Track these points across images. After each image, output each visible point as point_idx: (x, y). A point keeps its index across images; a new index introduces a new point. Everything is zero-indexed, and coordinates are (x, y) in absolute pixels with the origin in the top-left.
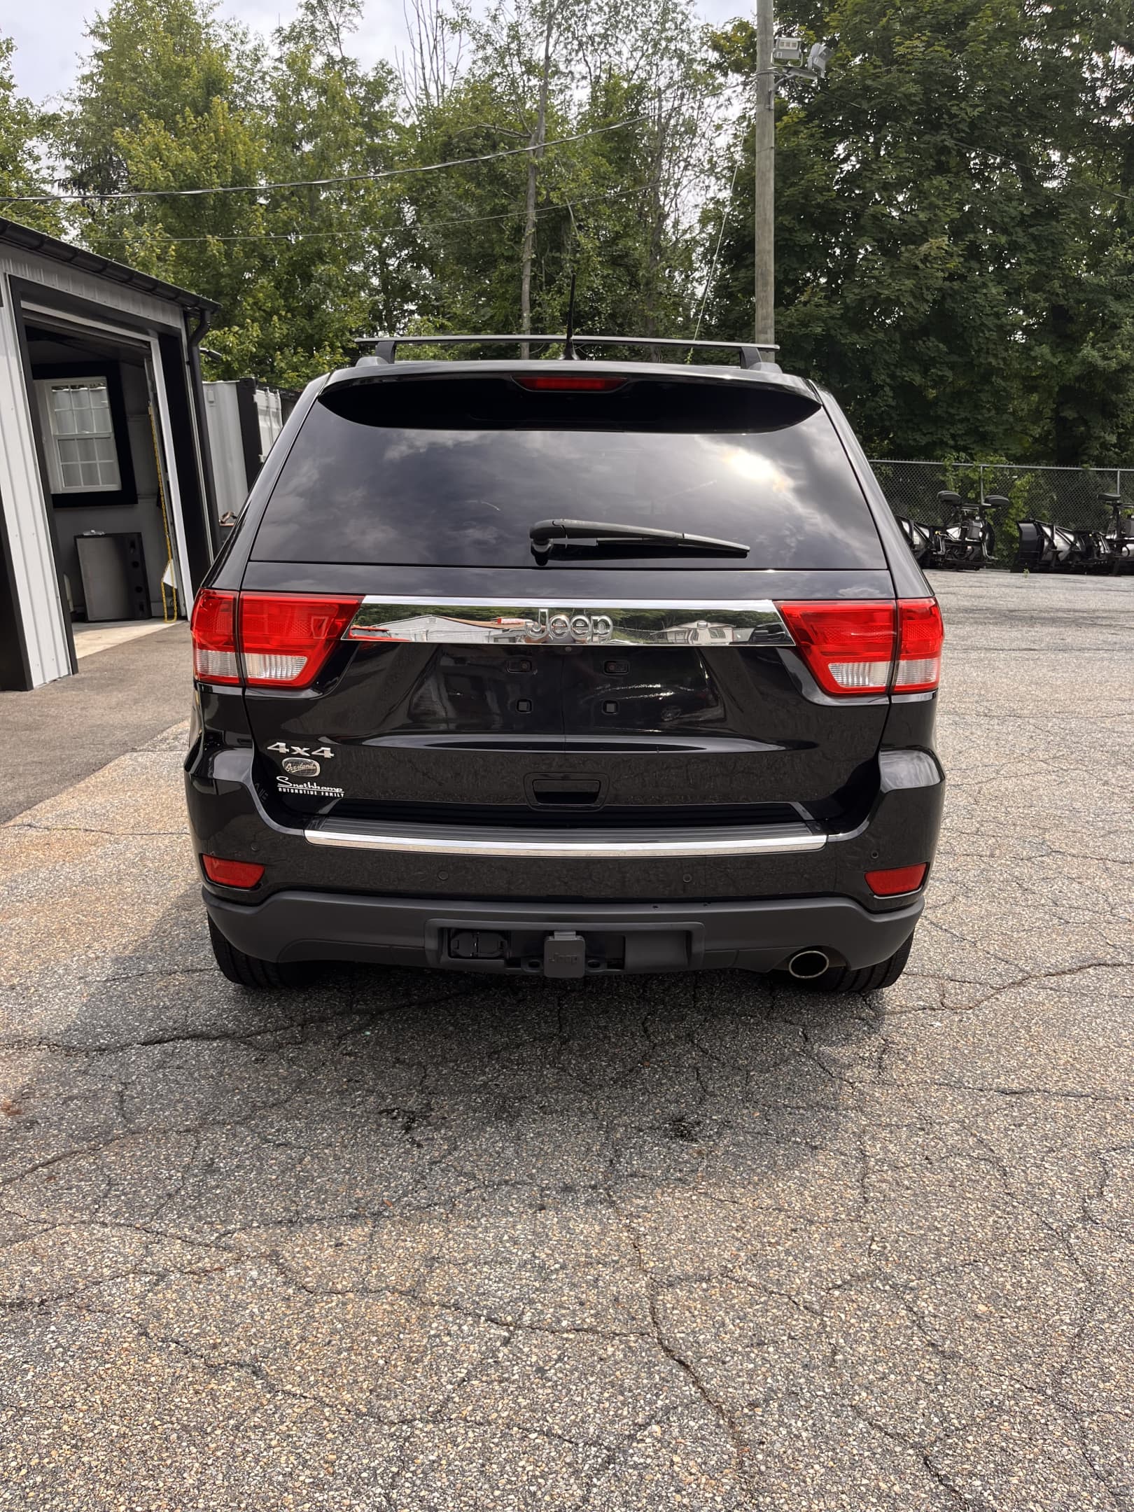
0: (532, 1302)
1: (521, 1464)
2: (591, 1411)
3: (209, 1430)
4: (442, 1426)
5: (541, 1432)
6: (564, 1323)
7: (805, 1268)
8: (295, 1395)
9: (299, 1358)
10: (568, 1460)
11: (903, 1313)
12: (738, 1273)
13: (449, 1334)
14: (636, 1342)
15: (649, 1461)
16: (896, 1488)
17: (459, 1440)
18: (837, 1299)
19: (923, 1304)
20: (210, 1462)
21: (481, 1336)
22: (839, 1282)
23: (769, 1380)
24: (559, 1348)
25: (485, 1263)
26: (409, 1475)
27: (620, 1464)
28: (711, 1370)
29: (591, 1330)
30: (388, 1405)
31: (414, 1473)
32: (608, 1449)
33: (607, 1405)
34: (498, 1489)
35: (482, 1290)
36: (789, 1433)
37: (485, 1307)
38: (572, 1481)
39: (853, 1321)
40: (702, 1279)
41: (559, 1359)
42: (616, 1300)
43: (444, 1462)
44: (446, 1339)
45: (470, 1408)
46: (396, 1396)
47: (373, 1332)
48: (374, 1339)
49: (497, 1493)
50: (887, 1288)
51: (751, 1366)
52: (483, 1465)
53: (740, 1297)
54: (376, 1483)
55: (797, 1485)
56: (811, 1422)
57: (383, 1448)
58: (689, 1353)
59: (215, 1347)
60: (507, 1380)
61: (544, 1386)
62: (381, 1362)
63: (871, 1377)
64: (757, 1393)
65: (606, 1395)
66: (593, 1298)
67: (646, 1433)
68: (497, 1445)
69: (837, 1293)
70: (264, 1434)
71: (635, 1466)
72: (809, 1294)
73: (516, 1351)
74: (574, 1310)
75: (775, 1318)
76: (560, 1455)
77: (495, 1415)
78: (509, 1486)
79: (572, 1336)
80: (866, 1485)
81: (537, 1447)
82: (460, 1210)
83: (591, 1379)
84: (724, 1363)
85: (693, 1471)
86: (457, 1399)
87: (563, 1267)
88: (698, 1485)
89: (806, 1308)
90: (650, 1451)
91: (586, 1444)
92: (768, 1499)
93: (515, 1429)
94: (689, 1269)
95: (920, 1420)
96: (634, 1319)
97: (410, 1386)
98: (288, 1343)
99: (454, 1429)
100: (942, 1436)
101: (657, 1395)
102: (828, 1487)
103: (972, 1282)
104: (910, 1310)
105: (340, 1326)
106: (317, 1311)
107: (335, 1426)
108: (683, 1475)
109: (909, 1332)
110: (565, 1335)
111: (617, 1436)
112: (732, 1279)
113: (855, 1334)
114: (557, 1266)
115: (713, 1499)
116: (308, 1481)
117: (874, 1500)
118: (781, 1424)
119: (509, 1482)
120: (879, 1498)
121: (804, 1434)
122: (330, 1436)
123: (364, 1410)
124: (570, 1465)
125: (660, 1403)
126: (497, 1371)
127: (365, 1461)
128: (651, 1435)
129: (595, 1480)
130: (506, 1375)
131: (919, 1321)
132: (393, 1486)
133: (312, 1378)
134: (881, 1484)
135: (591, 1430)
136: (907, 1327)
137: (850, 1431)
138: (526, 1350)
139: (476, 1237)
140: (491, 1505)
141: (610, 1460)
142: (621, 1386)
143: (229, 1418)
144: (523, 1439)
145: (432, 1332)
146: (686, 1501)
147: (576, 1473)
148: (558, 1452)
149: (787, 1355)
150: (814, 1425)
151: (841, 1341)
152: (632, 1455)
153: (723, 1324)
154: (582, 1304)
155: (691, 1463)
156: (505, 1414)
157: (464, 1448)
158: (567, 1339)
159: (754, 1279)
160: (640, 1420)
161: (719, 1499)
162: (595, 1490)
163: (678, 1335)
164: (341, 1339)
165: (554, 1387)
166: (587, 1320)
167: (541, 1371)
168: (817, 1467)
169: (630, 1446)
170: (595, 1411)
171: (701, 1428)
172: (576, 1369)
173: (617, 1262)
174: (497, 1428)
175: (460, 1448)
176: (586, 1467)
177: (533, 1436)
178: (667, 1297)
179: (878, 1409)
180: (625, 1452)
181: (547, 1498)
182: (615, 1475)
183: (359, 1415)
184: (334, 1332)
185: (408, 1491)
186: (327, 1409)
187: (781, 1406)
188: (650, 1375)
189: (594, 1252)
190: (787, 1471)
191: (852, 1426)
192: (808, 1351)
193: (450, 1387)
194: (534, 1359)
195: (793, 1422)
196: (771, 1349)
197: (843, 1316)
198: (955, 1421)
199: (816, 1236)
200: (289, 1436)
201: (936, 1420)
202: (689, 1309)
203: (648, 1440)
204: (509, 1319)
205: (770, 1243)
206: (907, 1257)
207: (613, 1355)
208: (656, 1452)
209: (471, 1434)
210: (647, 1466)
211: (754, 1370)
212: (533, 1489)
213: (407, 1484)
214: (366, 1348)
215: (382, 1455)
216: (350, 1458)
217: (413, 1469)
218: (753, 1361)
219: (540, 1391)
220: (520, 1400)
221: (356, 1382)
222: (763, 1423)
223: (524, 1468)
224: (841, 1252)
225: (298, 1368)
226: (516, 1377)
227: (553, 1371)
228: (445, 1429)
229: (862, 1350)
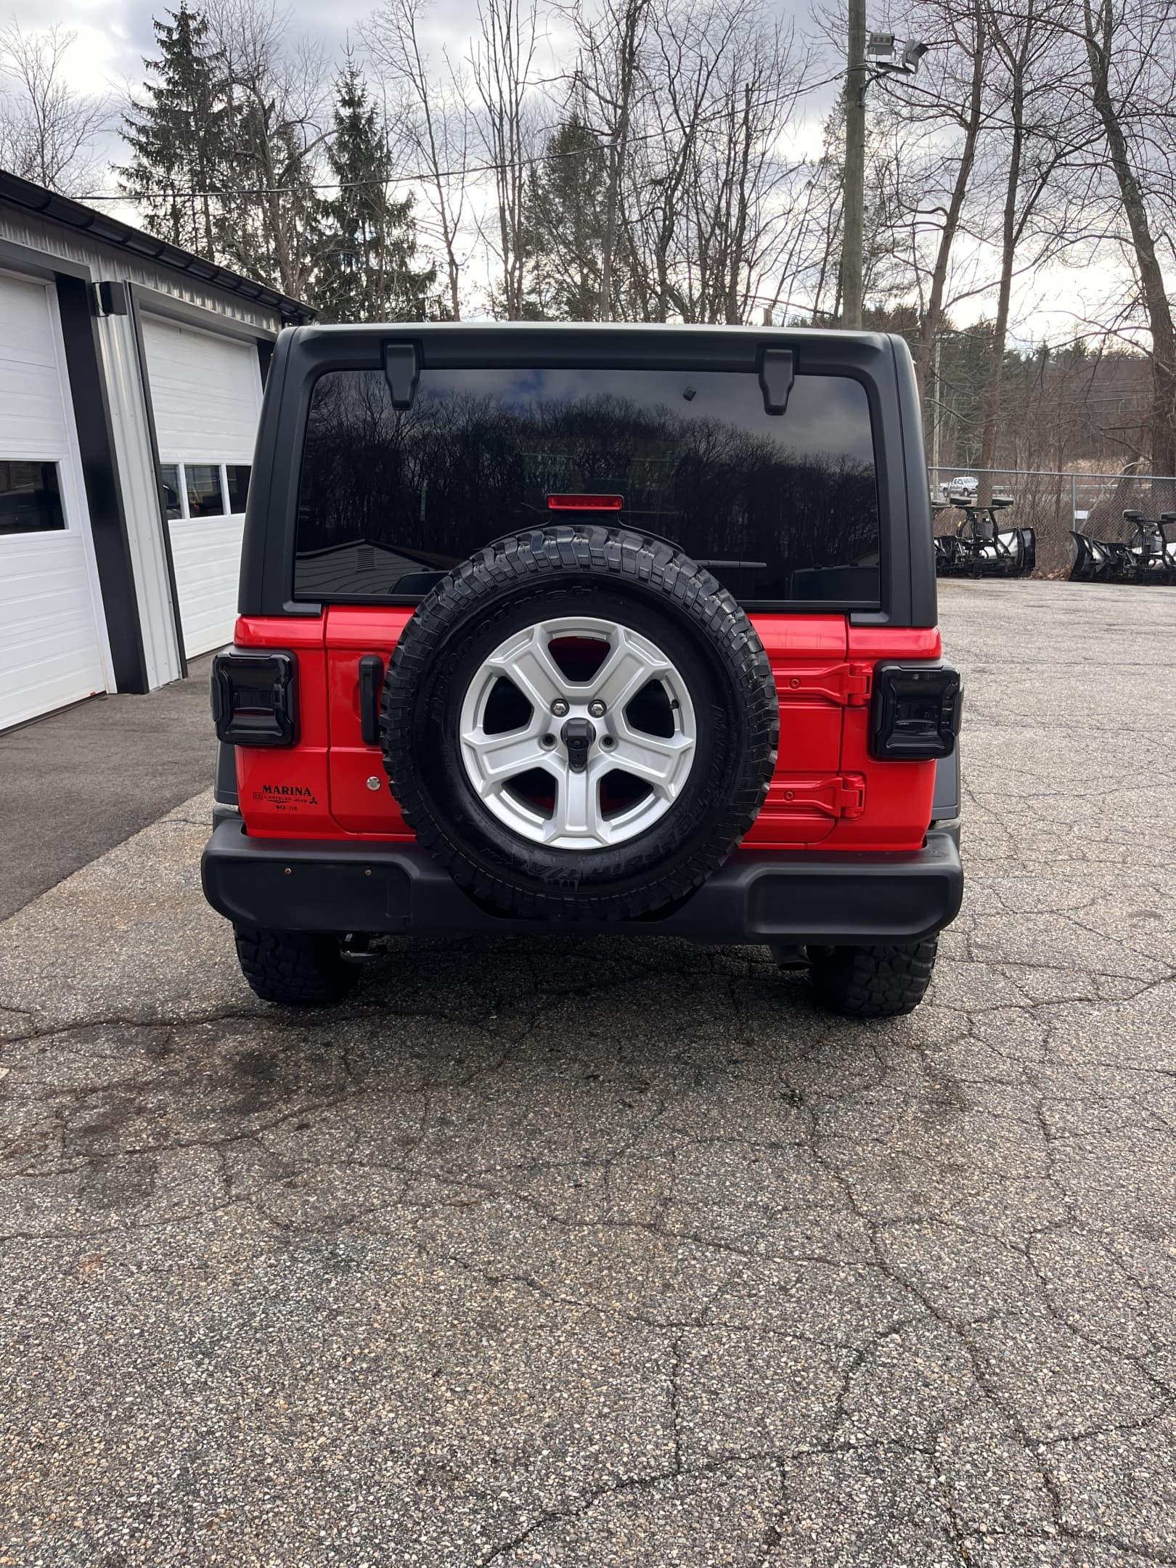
0: (763, 1236)
1: (784, 1360)
2: (835, 1321)
3: (503, 1328)
4: (706, 1329)
5: (795, 1336)
6: (796, 1253)
7: (1006, 1215)
8: (570, 1303)
9: (567, 1275)
10: (824, 1358)
11: (1103, 1253)
12: (945, 1218)
13: (695, 1259)
14: (864, 1269)
15: (895, 1361)
16: (1119, 1388)
17: (724, 1340)
18: (1040, 1240)
19: (1119, 1246)
20: (510, 1353)
21: (724, 1261)
22: (1039, 1227)
23: (990, 1302)
24: (796, 1273)
25: (714, 1203)
26: (686, 1366)
27: (870, 1362)
28: (936, 1293)
29: (819, 1259)
30: (655, 1312)
31: (691, 1364)
32: (857, 1350)
33: (849, 1317)
34: (767, 1378)
35: (716, 1225)
36: (1016, 1344)
37: (722, 1238)
38: (831, 1374)
39: (1057, 1258)
40: (914, 1222)
41: (798, 1281)
42: (839, 1236)
43: (715, 1357)
44: (693, 1262)
45: (728, 1316)
46: (660, 1305)
47: (628, 1256)
48: (629, 1261)
49: (767, 1382)
50: (1085, 1232)
51: (972, 1291)
52: (750, 1360)
53: (952, 1238)
54: (659, 1372)
55: (1029, 1384)
56: (1033, 1336)
57: (659, 1345)
58: (914, 1279)
59: (489, 1262)
60: (755, 1295)
61: (789, 1301)
62: (640, 1278)
63: (1081, 1302)
64: (981, 1311)
65: (846, 1309)
66: (818, 1234)
67: (888, 1339)
68: (758, 1345)
69: (1039, 1236)
70: (551, 1331)
71: (884, 1365)
72: (1014, 1236)
73: (758, 1273)
74: (803, 1243)
75: (985, 1254)
76: (816, 1355)
77: (751, 1322)
78: (776, 1377)
79: (805, 1263)
80: (1091, 1386)
81: (793, 1348)
82: (681, 1161)
83: (831, 1297)
84: (947, 1288)
85: (936, 1370)
86: (714, 1309)
87: (785, 1209)
88: (943, 1382)
89: (1013, 1247)
90: (894, 1353)
91: (836, 1346)
92: (1007, 1395)
93: (772, 1333)
94: (900, 1212)
95: (1131, 1337)
96: (857, 1251)
97: (670, 1297)
98: (553, 1262)
99: (717, 1332)
100: (1152, 1349)
101: (893, 1312)
102: (1058, 1386)
103: (1162, 1229)
104: (1108, 1250)
105: (595, 1250)
106: (572, 1237)
107: (612, 1327)
108: (927, 1373)
109: (1110, 1268)
110: (799, 1263)
111: (864, 1341)
112: (941, 1222)
113: (1061, 1268)
114: (780, 1208)
115: (957, 1392)
116: (600, 1369)
117: (1101, 1398)
118: (1007, 1337)
119: (776, 1373)
120: (1105, 1396)
121: (1029, 1345)
122: (610, 1334)
123: (635, 1315)
124: (826, 1362)
125: (895, 1317)
126: (744, 1288)
127: (646, 1354)
128: (892, 1341)
129: (851, 1374)
130: (754, 1292)
131: (1118, 1259)
132: (675, 1375)
133: (582, 1290)
134: (1104, 1385)
135: (839, 1336)
136: (1107, 1264)
137: (1070, 1344)
138: (767, 1273)
139: (700, 1183)
140: (765, 1391)
141: (861, 1358)
142: (858, 1303)
143: (518, 1319)
144: (780, 1341)
145: (680, 1257)
146: (934, 1393)
147: (832, 1368)
148: (814, 1352)
149: (1002, 1284)
150: (1037, 1338)
151: (1049, 1274)
152: (879, 1357)
153: (940, 1258)
154: (808, 1238)
155: (933, 1364)
156: (760, 1321)
157: (730, 1347)
158: (801, 1265)
159: (962, 1223)
160: (880, 1329)
161: (963, 1393)
162: (853, 1382)
163: (901, 1265)
164: (600, 1260)
165: (798, 1301)
166: (817, 1251)
167: (784, 1289)
168: (1045, 1371)
169: (876, 1349)
170: (839, 1321)
171: (936, 1337)
172: (815, 1289)
173: (833, 1206)
174: (755, 1332)
175: (727, 1346)
176: (841, 1364)
177: (789, 1339)
178: (885, 1235)
179: (1092, 1328)
180: (872, 1354)
181: (812, 1387)
182: (867, 1371)
183: (631, 1318)
184: (592, 1254)
185: (690, 1379)
186: (602, 1314)
187: (1003, 1323)
188: (882, 1295)
189: (811, 1197)
190: (1017, 1373)
191: (1071, 1340)
192: (1021, 1281)
193: (706, 1299)
194: (776, 1280)
195: (1018, 1335)
196: (987, 1278)
197: (1047, 1254)
198: (1162, 1339)
199: (1011, 1189)
200: (574, 1334)
201: (1145, 1338)
202: (906, 1245)
203: (891, 1345)
204: (746, 1248)
205: (970, 1195)
206: (1099, 1209)
207: (846, 1278)
208: (900, 1354)
209: (733, 1336)
210: (894, 1366)
211: (975, 1294)
212: (798, 1379)
213: (687, 1373)
214: (623, 1267)
215: (659, 1350)
216: (632, 1352)
217: (689, 1361)
218: (972, 1287)
219: (787, 1305)
220: (771, 1311)
221: (621, 1293)
222: (991, 1336)
223: (787, 1364)
224: (1034, 1204)
225: (568, 1282)
226: (763, 1293)
227: (794, 1290)
228: (709, 1331)
229: (1070, 1281)
